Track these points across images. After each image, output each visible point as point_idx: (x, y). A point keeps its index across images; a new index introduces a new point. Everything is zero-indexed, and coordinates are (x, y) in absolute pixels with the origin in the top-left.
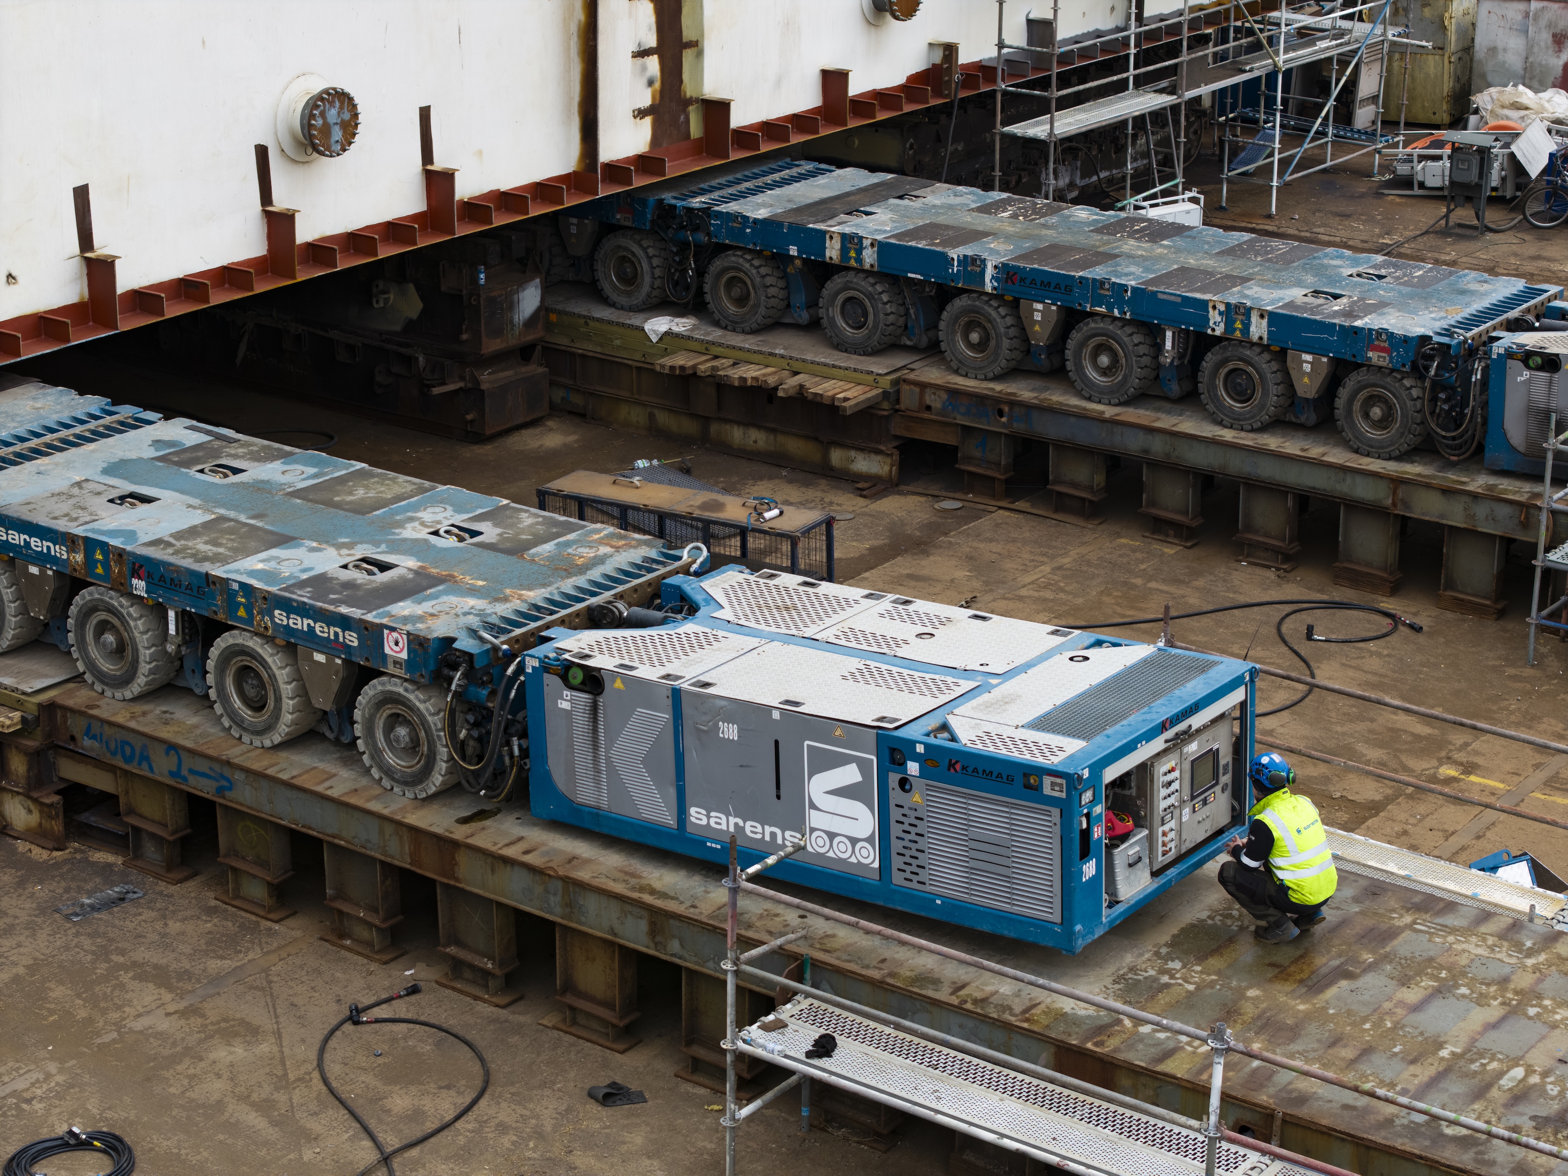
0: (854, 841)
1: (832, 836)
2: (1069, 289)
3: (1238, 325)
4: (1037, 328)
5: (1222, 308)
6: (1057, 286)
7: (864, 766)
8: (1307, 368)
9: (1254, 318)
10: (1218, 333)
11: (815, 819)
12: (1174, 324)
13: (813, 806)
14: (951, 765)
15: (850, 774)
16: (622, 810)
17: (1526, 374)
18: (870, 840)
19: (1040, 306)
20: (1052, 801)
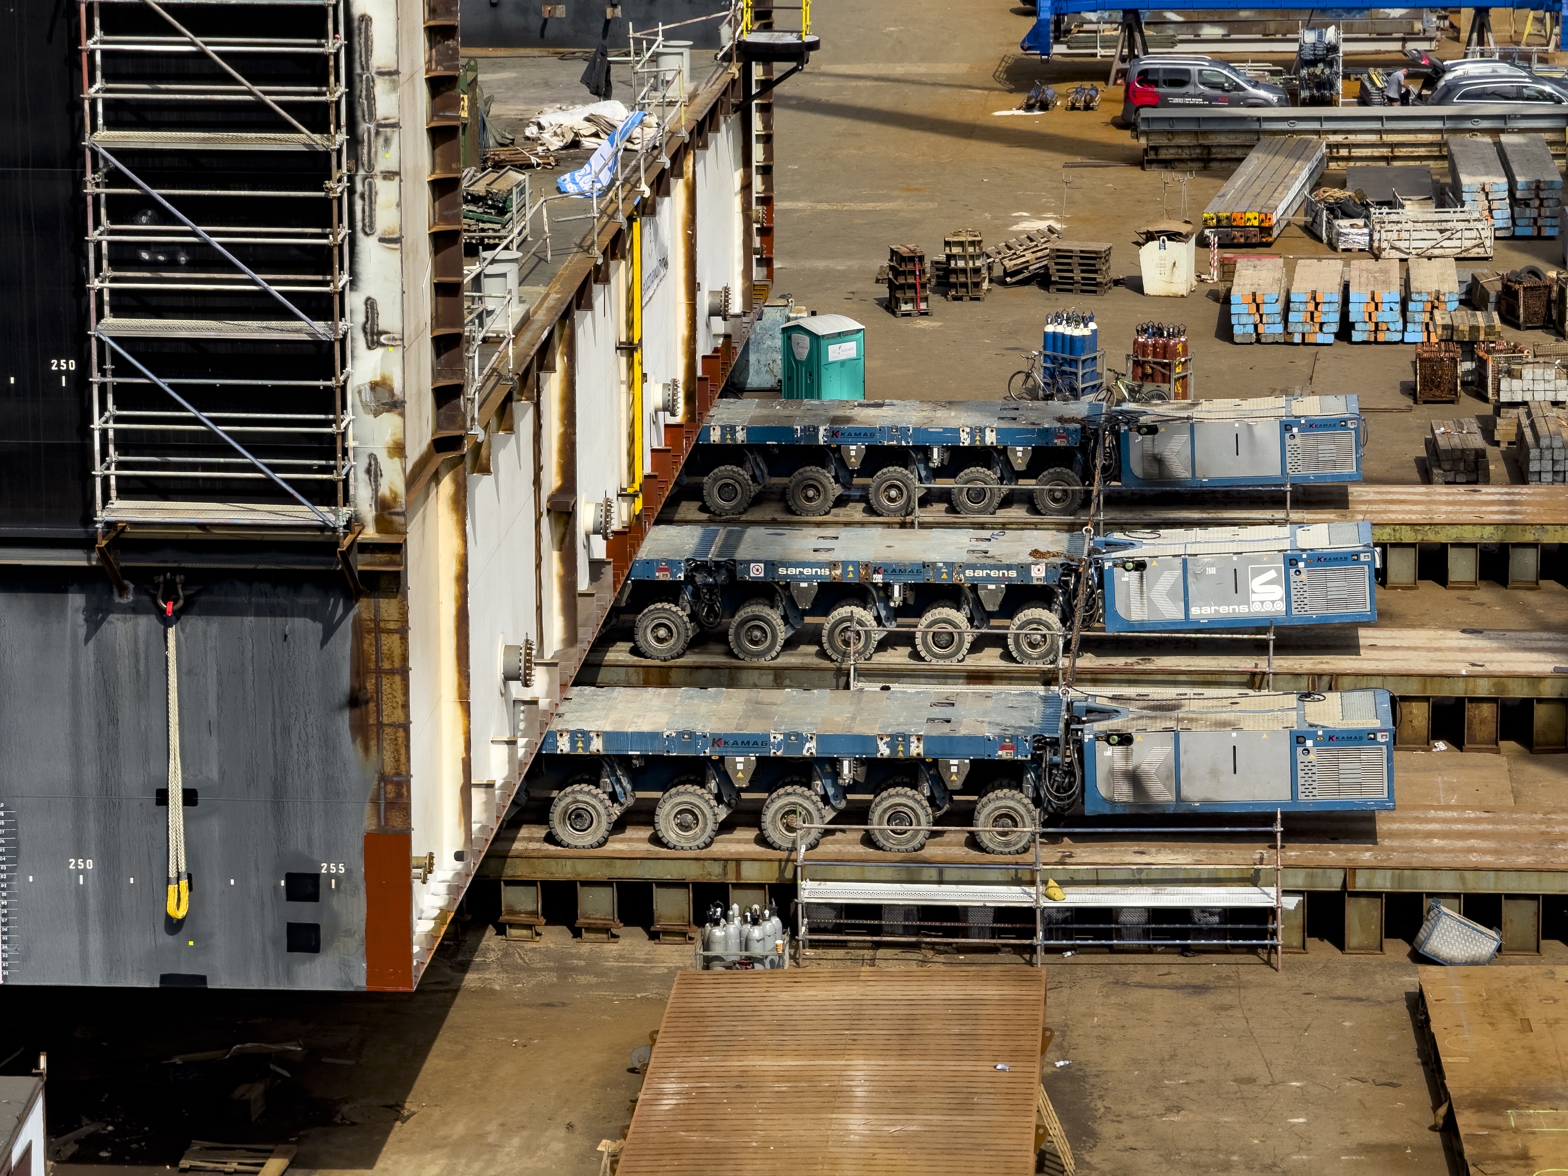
0: (1273, 602)
1: (1262, 602)
2: (872, 435)
3: (978, 438)
4: (853, 460)
5: (968, 430)
6: (865, 434)
7: (1277, 570)
8: (1020, 454)
9: (988, 431)
10: (966, 444)
11: (1254, 597)
12: (936, 443)
13: (1253, 592)
14: (1319, 559)
15: (1272, 574)
16: (1155, 618)
17: (1140, 437)
18: (1281, 600)
19: (854, 447)
20: (1365, 563)
